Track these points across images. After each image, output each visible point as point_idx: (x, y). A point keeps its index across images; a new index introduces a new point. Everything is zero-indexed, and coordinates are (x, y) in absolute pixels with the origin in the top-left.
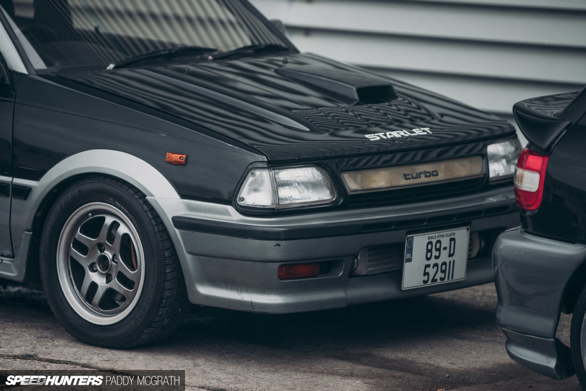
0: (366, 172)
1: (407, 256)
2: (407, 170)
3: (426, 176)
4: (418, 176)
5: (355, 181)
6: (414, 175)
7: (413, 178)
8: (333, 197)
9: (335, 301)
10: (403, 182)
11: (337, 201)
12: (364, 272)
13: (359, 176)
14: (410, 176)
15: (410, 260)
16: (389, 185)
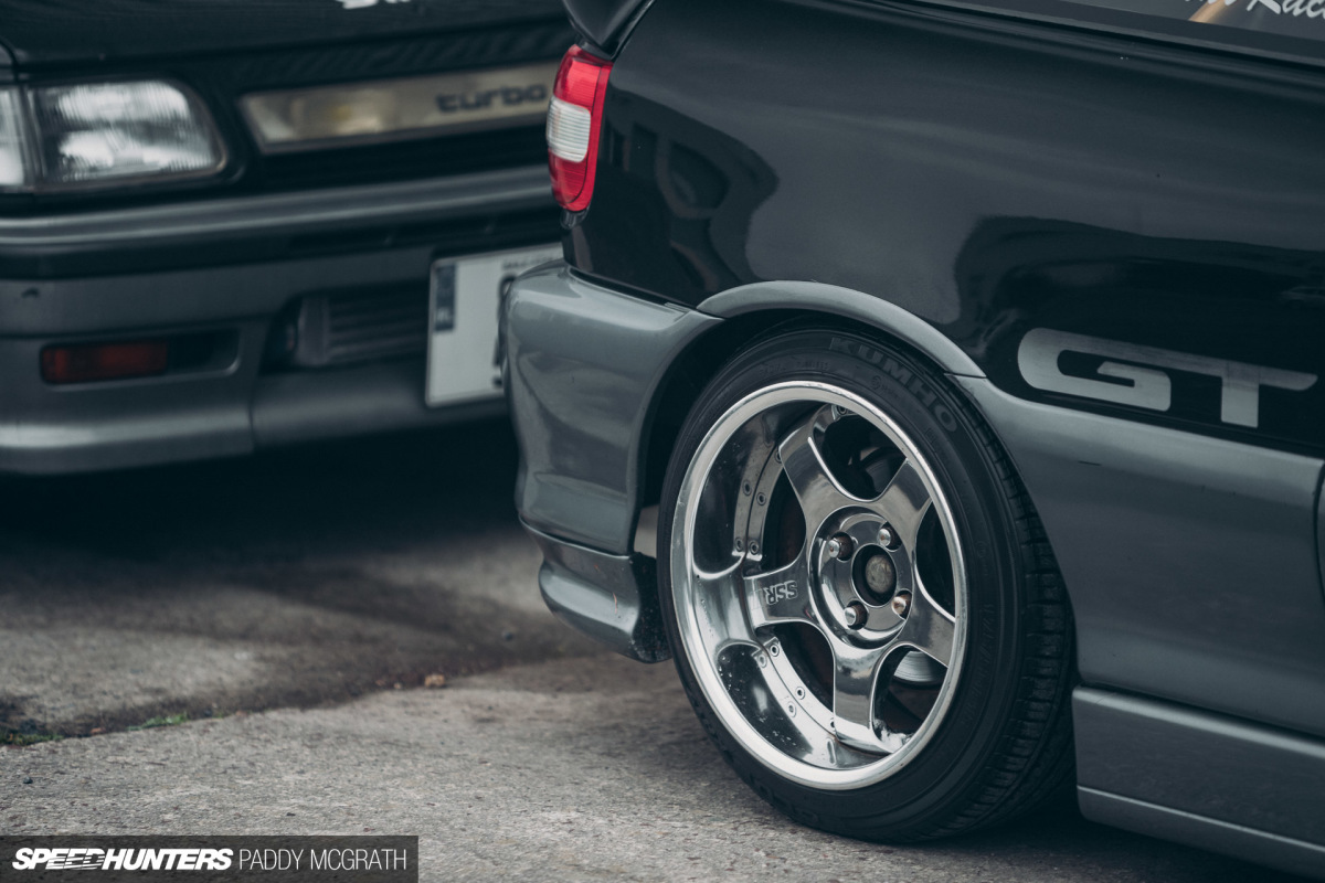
0: (320, 94)
1: (438, 315)
2: (448, 85)
3: (508, 102)
4: (485, 100)
5: (285, 117)
6: (471, 99)
7: (466, 106)
8: (218, 160)
9: (217, 438)
10: (434, 119)
11: (228, 171)
12: (317, 360)
13: (298, 105)
14: (457, 102)
15: (448, 326)
16: (392, 127)
